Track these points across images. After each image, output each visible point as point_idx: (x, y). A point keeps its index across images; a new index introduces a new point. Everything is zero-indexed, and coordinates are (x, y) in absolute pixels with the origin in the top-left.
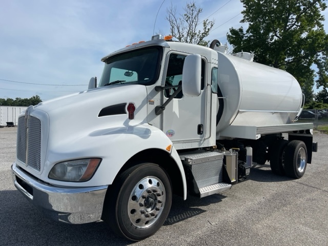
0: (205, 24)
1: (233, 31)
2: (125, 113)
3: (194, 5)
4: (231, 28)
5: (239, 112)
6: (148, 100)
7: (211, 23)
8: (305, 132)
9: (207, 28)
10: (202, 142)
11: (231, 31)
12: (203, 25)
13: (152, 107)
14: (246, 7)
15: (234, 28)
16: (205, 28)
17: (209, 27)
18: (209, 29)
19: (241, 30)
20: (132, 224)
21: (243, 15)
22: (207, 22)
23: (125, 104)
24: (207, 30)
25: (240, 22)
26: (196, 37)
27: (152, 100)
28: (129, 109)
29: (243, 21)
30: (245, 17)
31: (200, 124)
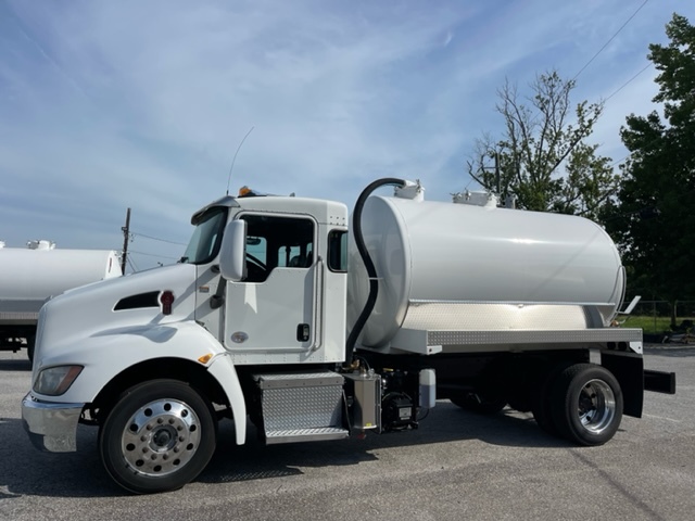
0: (580, 110)
1: (633, 122)
2: (157, 305)
3: (555, 75)
4: (629, 115)
5: (409, 304)
6: (199, 285)
7: (594, 108)
8: (617, 348)
9: (586, 119)
10: (307, 354)
11: (628, 123)
12: (576, 113)
13: (206, 297)
14: (662, 69)
15: (637, 116)
16: (582, 120)
17: (589, 116)
18: (590, 121)
19: (654, 118)
20: (128, 465)
21: (658, 86)
22: (585, 108)
23: (158, 292)
24: (586, 124)
25: (654, 101)
26: (562, 141)
27: (206, 286)
28: (162, 299)
29: (659, 98)
30: (663, 89)
31: (302, 322)
